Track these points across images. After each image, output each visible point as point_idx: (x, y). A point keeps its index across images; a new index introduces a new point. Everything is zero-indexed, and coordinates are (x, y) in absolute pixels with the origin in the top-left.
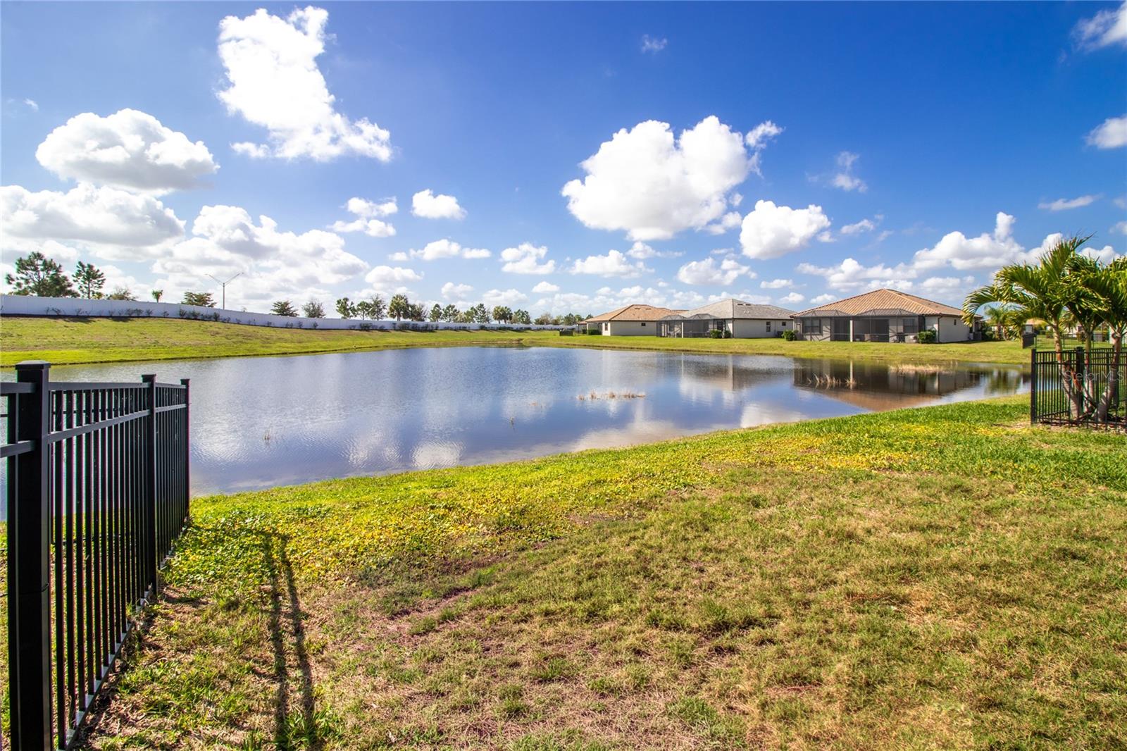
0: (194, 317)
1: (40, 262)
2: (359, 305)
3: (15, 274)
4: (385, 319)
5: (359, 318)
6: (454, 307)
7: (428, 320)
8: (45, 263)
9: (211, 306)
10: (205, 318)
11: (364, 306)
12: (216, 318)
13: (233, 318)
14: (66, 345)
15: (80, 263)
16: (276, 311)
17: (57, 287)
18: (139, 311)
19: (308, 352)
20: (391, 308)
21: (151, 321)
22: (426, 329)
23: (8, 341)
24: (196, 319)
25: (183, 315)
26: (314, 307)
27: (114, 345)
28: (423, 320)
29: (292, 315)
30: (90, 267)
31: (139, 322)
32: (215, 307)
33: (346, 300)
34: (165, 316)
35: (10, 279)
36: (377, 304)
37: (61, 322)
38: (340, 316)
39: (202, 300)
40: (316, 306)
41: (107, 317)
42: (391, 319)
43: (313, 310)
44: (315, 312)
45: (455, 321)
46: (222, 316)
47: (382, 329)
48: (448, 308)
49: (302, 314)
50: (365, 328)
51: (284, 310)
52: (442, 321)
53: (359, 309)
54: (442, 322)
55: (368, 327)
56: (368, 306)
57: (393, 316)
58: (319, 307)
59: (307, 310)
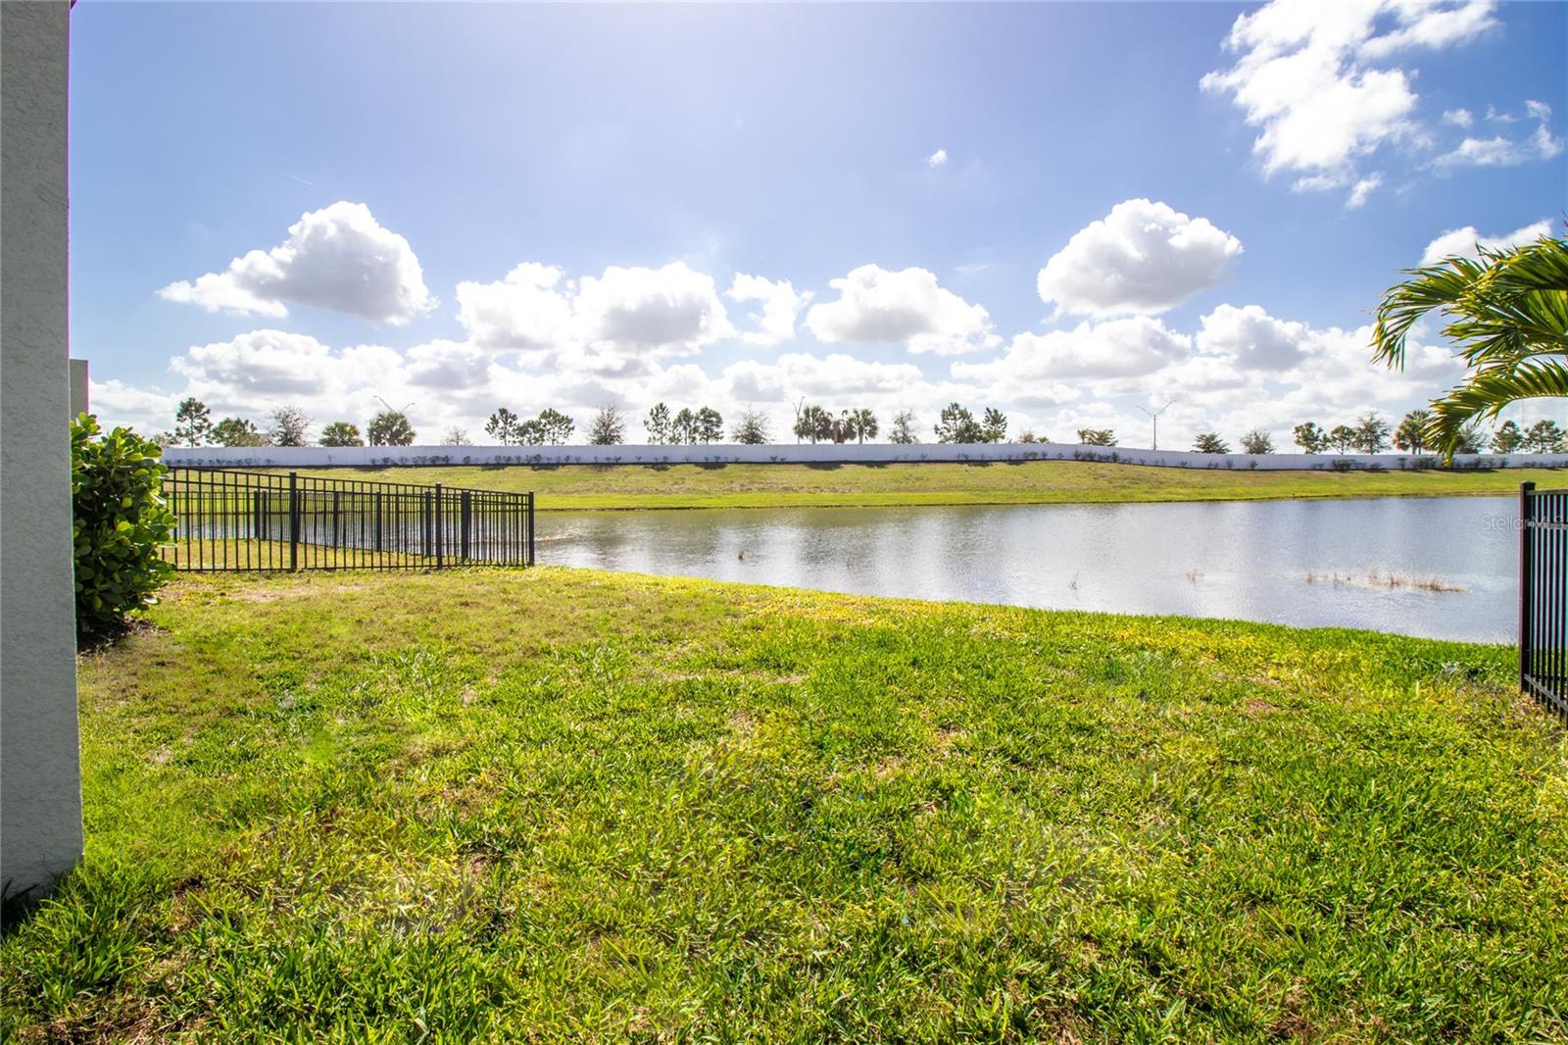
0: (1090, 458)
1: (957, 412)
2: (1333, 433)
3: (941, 425)
4: (1384, 452)
5: (1333, 452)
6: (1552, 424)
7: (1486, 452)
8: (961, 413)
9: (1113, 445)
10: (1102, 459)
11: (1344, 434)
12: (1115, 458)
13: (1136, 458)
14: (956, 488)
15: (988, 409)
16: (1199, 446)
17: (968, 434)
18: (1035, 454)
19: (1202, 501)
20: (1398, 435)
21: (1043, 464)
22: (1477, 467)
23: (917, 484)
24: (1092, 461)
25: (1079, 457)
26: (1257, 438)
27: (994, 489)
28: (1476, 452)
29: (1221, 451)
30: (996, 411)
31: (1030, 465)
32: (1117, 446)
33: (1311, 425)
34: (1060, 458)
35: (936, 429)
36: (1370, 428)
37: (966, 466)
38: (1302, 450)
39: (1103, 438)
40: (1261, 437)
41: (1004, 461)
42: (1396, 451)
43: (1256, 443)
44: (1259, 446)
45: (1555, 451)
46: (1123, 456)
47: (1375, 469)
48: (1539, 427)
49: (1236, 449)
50: (1342, 467)
51: (1210, 445)
52: (1523, 451)
53: (1335, 439)
54: (1520, 453)
55: (1348, 466)
56: (1351, 433)
57: (1404, 447)
58: (1265, 439)
59: (1247, 444)
